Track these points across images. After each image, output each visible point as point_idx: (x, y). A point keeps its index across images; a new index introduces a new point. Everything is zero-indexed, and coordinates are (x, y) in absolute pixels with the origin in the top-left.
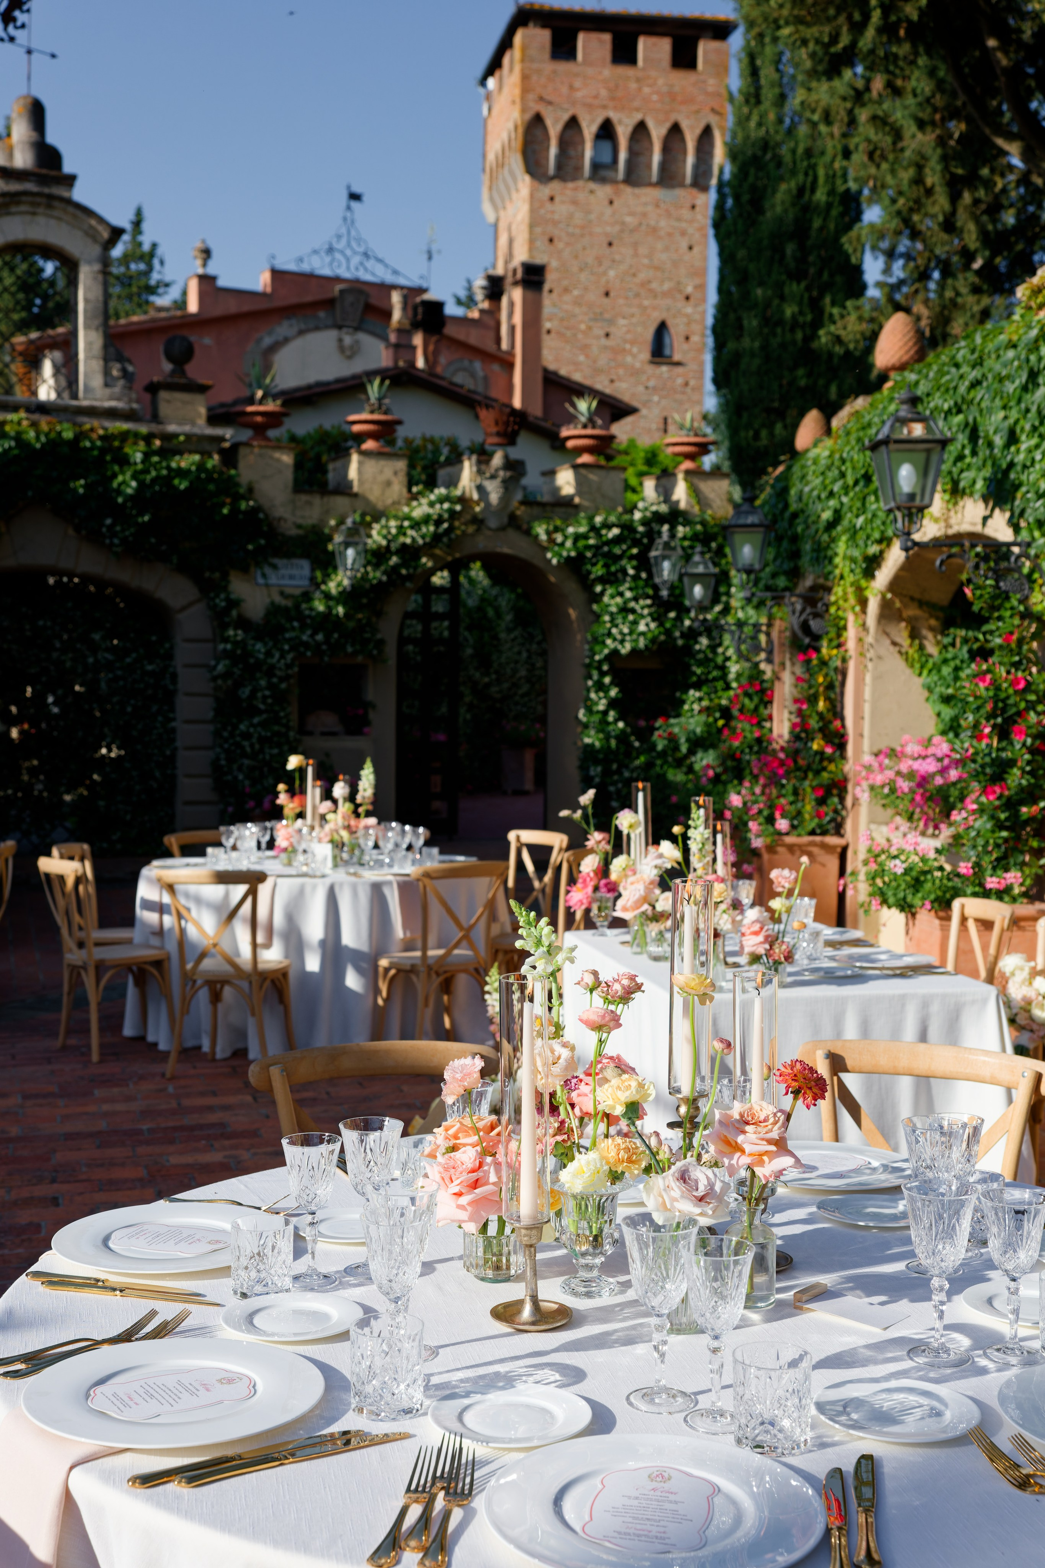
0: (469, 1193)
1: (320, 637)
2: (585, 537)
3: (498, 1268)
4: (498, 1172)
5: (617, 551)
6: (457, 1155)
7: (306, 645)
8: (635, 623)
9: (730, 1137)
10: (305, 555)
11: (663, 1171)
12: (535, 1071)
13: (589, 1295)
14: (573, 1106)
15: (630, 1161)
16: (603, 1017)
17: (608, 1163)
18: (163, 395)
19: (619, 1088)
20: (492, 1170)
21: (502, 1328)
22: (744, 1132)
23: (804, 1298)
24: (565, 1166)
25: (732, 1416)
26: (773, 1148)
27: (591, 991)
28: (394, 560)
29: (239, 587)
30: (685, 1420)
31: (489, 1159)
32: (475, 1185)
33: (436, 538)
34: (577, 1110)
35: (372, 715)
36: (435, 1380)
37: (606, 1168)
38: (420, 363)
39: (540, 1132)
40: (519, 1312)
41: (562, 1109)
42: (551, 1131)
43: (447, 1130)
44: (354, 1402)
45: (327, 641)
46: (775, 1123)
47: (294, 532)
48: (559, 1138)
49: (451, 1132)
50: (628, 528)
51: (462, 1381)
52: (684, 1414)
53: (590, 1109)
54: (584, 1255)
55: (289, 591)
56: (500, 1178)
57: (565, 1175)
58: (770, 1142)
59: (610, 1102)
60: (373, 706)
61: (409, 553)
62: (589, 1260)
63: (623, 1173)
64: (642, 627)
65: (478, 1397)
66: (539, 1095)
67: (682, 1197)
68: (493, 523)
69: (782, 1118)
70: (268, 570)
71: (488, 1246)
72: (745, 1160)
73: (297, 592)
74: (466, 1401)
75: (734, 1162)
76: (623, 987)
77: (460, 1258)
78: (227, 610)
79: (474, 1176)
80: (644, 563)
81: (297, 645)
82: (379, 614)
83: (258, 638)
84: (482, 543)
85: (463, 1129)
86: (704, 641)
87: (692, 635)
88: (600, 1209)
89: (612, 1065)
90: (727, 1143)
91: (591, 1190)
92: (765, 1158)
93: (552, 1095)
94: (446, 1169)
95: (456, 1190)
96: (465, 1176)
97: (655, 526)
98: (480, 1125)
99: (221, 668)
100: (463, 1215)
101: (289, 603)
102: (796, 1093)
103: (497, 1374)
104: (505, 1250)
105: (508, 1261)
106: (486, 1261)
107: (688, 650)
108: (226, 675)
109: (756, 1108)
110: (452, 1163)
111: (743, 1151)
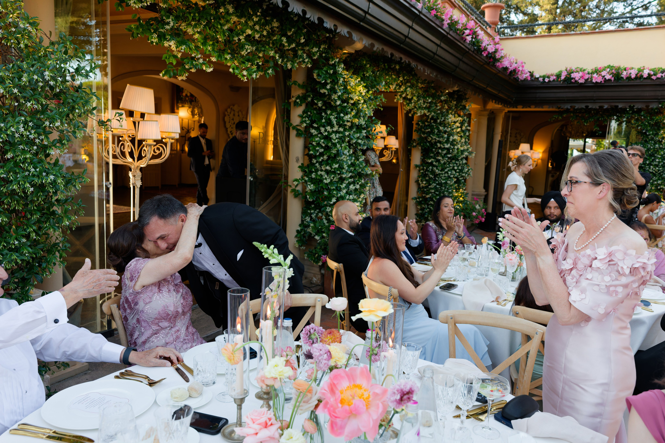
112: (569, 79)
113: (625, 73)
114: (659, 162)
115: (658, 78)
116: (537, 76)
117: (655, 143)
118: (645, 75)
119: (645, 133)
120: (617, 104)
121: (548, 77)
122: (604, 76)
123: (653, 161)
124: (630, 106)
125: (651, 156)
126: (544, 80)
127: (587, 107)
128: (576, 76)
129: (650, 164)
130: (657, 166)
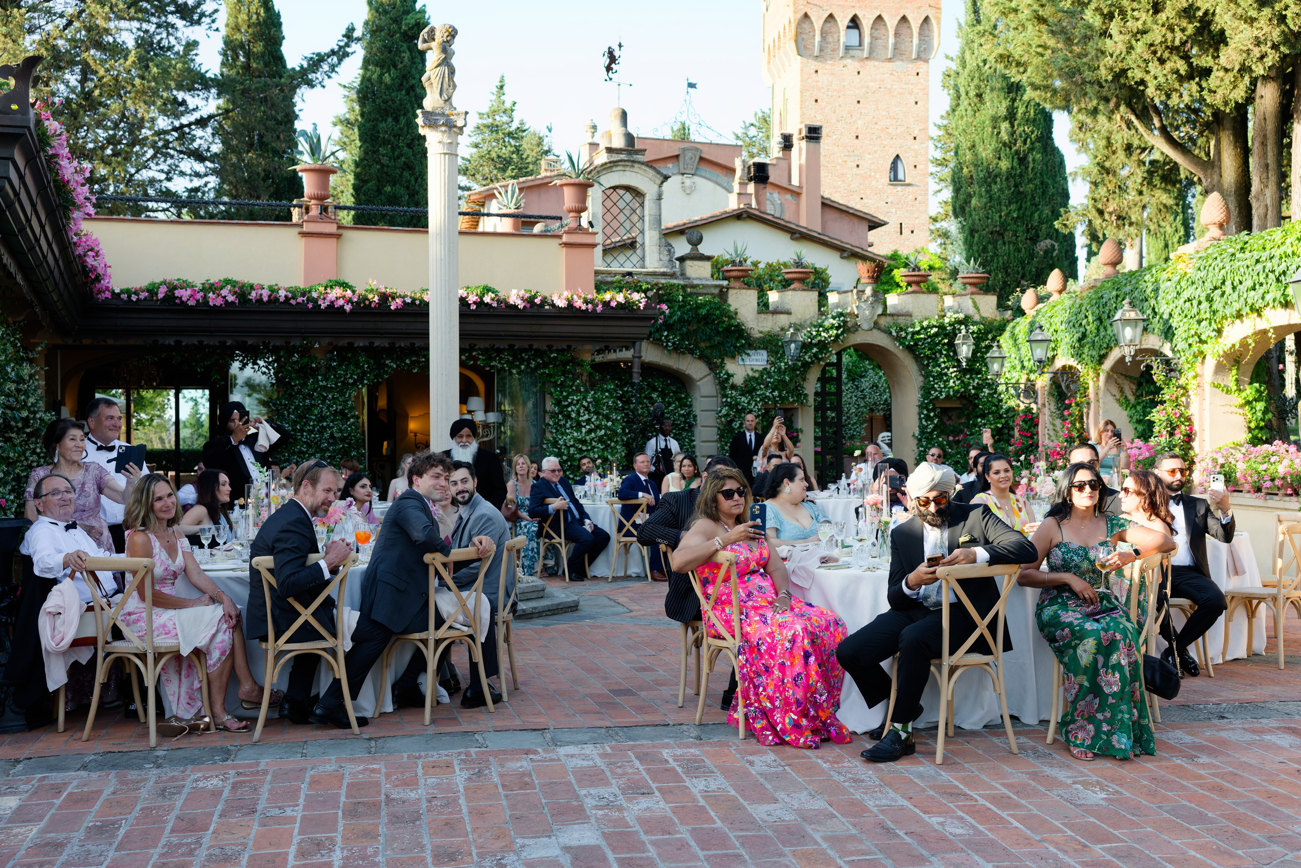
1: (776, 393)
2: (918, 333)
5: (937, 340)
7: (767, 397)
8: (948, 381)
10: (765, 348)
18: (688, 263)
28: (815, 350)
29: (731, 366)
33: (837, 336)
35: (801, 437)
38: (754, 205)
45: (780, 396)
47: (758, 335)
50: (942, 327)
55: (756, 368)
60: (802, 431)
61: (823, 346)
64: (951, 384)
68: (865, 326)
70: (744, 356)
73: (760, 368)
78: (727, 380)
80: (952, 346)
81: (764, 398)
82: (804, 380)
83: (743, 395)
84: (859, 338)
86: (986, 391)
87: (979, 388)
97: (957, 326)
99: (724, 412)
101: (757, 375)
107: (976, 396)
108: (727, 415)
112: (170, 297)
113: (254, 294)
114: (314, 426)
115: (298, 303)
116: (117, 291)
117: (304, 399)
118: (282, 299)
119: (289, 383)
120: (245, 339)
121: (136, 293)
122: (224, 297)
123: (306, 424)
124: (264, 343)
125: (301, 417)
126: (129, 297)
127: (201, 342)
128: (184, 294)
129: (302, 430)
130: (311, 432)
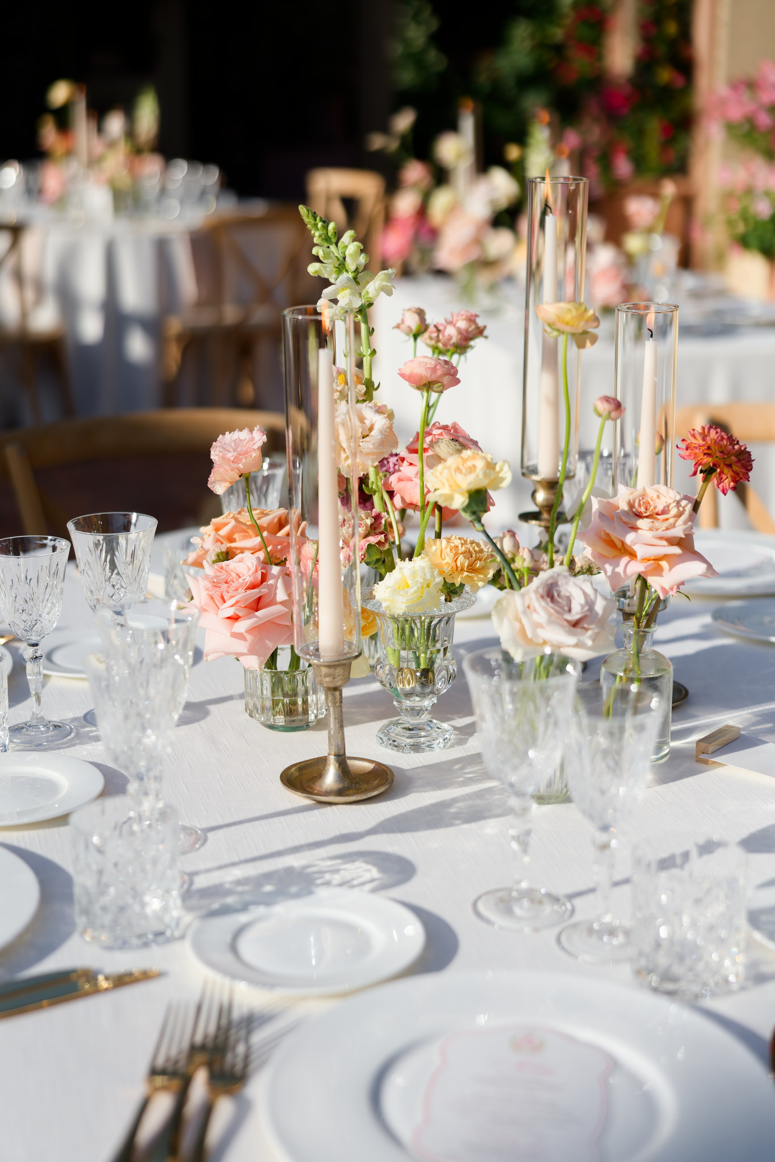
0: (248, 616)
3: (290, 711)
4: (288, 586)
6: (231, 564)
9: (615, 535)
11: (521, 585)
12: (337, 448)
13: (416, 748)
14: (391, 494)
15: (471, 569)
16: (434, 369)
17: (441, 573)
19: (458, 470)
20: (280, 584)
21: (299, 799)
22: (635, 528)
23: (711, 749)
24: (382, 578)
25: (627, 933)
26: (676, 550)
27: (416, 337)
30: (558, 941)
31: (275, 570)
32: (257, 605)
34: (397, 500)
36: (201, 882)
37: (439, 580)
39: (345, 531)
40: (320, 775)
41: (376, 499)
42: (361, 530)
43: (217, 529)
44: (81, 921)
46: (679, 515)
48: (373, 540)
49: (223, 532)
51: (239, 882)
52: (555, 931)
53: (416, 498)
54: (409, 695)
56: (290, 595)
57: (381, 590)
58: (672, 541)
59: (446, 490)
62: (416, 702)
63: (462, 586)
65: (259, 911)
66: (343, 481)
67: (550, 622)
69: (689, 507)
71: (277, 681)
72: (636, 567)
74: (243, 918)
75: (620, 569)
76: (459, 331)
77: (242, 696)
79: (255, 593)
85: (240, 528)
88: (430, 634)
89: (446, 438)
90: (610, 543)
91: (419, 611)
92: (664, 564)
93: (363, 480)
94: (216, 585)
95: (230, 612)
96: (241, 594)
98: (264, 522)
100: (242, 646)
102: (708, 472)
103: (289, 871)
104: (301, 689)
105: (305, 702)
106: (275, 703)
109: (651, 493)
110: (223, 576)
111: (633, 555)
